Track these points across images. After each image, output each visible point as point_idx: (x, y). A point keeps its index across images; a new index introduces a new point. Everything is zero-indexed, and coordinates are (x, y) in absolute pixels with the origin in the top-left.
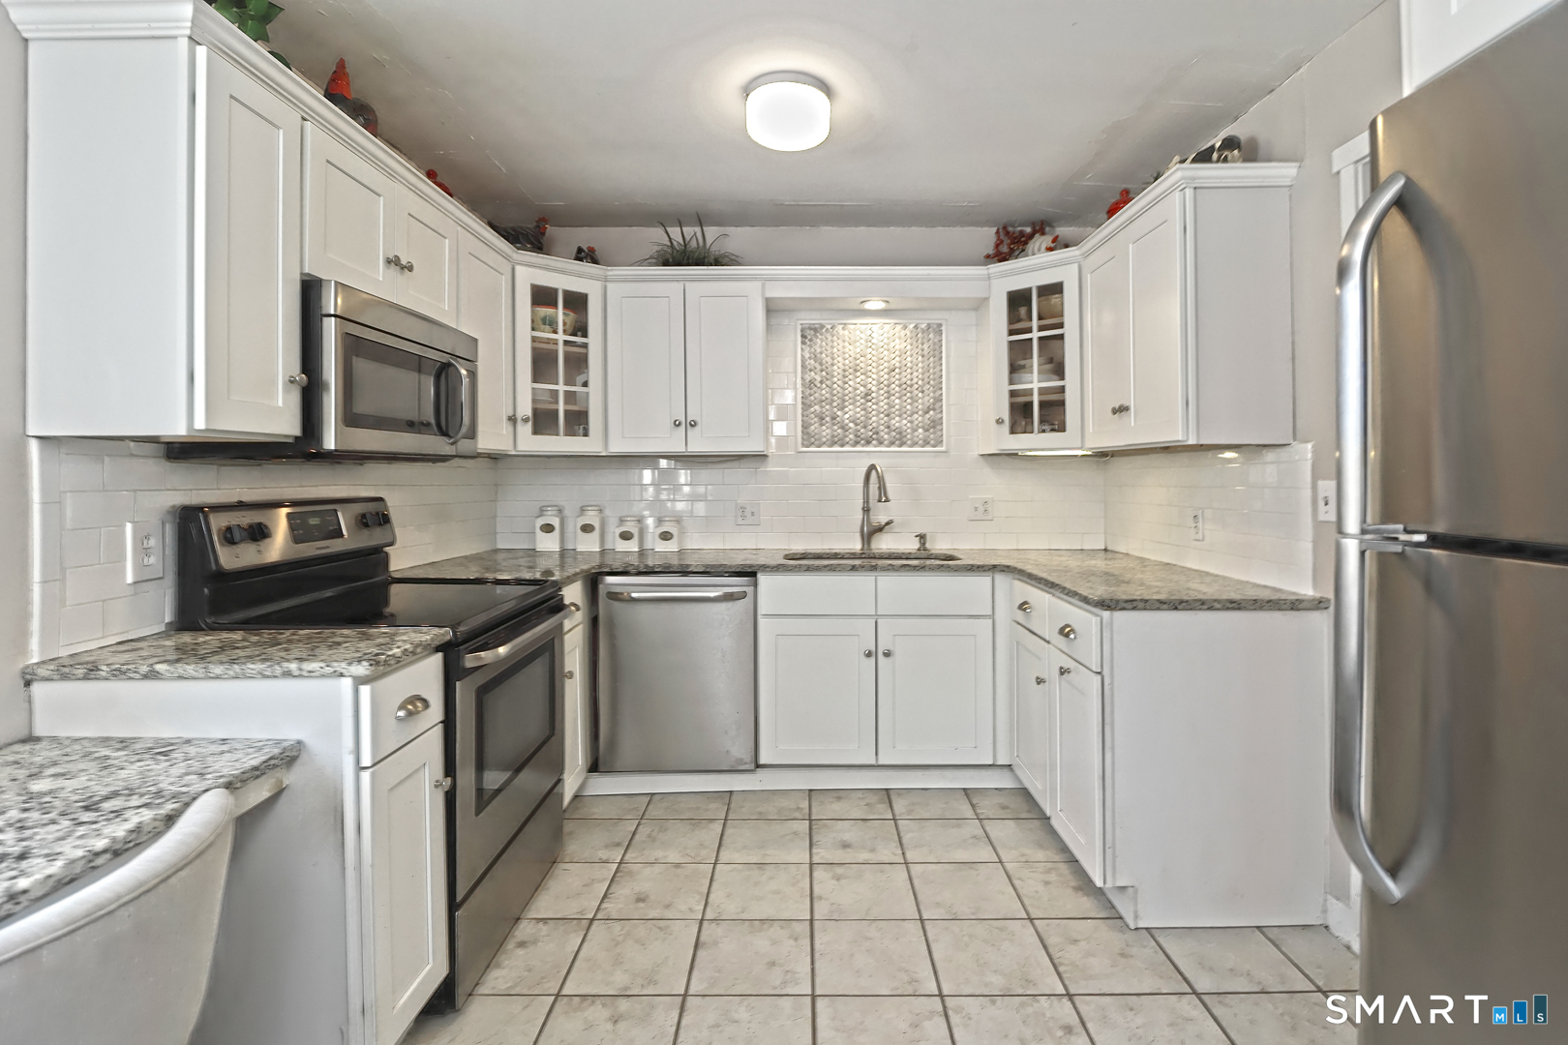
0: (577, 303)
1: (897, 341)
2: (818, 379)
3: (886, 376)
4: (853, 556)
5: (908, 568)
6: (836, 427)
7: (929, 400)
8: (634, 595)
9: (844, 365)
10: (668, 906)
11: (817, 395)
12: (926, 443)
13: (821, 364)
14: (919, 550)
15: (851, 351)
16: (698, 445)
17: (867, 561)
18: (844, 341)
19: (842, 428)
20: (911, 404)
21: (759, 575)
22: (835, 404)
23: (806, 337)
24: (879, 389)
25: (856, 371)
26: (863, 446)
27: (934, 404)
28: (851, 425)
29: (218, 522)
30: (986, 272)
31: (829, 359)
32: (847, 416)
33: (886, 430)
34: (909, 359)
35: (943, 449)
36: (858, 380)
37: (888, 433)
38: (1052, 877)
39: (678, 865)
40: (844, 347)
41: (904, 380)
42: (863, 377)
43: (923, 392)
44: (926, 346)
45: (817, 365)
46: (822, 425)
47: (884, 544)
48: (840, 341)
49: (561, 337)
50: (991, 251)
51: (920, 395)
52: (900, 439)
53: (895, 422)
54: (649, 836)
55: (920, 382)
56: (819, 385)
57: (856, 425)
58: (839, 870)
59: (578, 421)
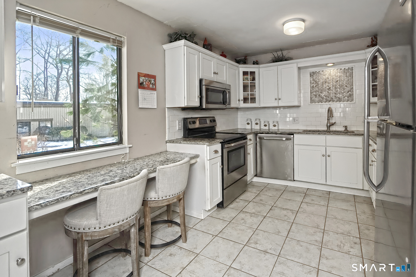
0: (253, 73)
1: (338, 73)
2: (315, 86)
3: (335, 83)
4: (324, 131)
5: (335, 134)
6: (320, 98)
7: (348, 89)
8: (265, 138)
9: (322, 81)
10: (266, 202)
11: (314, 90)
12: (348, 101)
13: (315, 82)
14: (345, 130)
15: (325, 77)
16: (281, 104)
18: (322, 75)
19: (322, 98)
20: (343, 90)
21: (294, 134)
22: (319, 92)
23: (311, 75)
24: (333, 87)
25: (326, 82)
26: (328, 102)
27: (350, 90)
28: (324, 97)
29: (189, 120)
31: (318, 80)
32: (323, 95)
33: (335, 98)
34: (342, 78)
35: (354, 102)
36: (327, 85)
37: (336, 99)
40: (322, 77)
41: (341, 84)
42: (328, 84)
43: (347, 87)
44: (348, 74)
45: (314, 82)
46: (316, 97)
47: (333, 128)
48: (321, 75)
49: (249, 82)
50: (370, 44)
51: (346, 87)
52: (339, 100)
53: (338, 95)
54: (266, 190)
55: (346, 84)
56: (315, 87)
57: (326, 97)
58: (309, 204)
59: (253, 100)
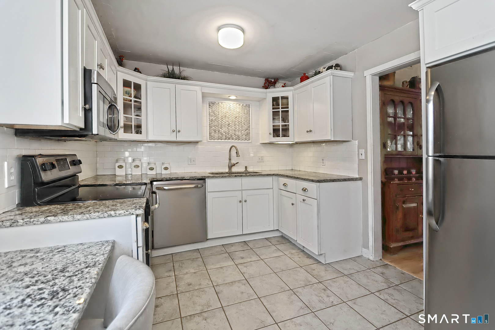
0: (138, 87)
1: (237, 109)
2: (214, 119)
3: (234, 119)
5: (251, 176)
6: (219, 134)
7: (246, 127)
8: (165, 188)
9: (222, 115)
10: (200, 285)
11: (214, 124)
12: (246, 139)
13: (215, 114)
14: (245, 171)
15: (224, 111)
17: (230, 174)
18: (222, 108)
19: (221, 134)
20: (241, 128)
21: (206, 180)
22: (219, 127)
23: (210, 106)
24: (232, 123)
25: (225, 117)
26: (228, 140)
27: (248, 128)
28: (224, 133)
30: (266, 91)
31: (217, 113)
32: (223, 131)
33: (234, 135)
34: (241, 114)
35: (250, 141)
36: (226, 120)
37: (235, 136)
38: (300, 256)
39: (195, 273)
40: (222, 109)
41: (239, 120)
42: (227, 119)
43: (245, 124)
44: (245, 111)
45: (214, 114)
46: (215, 133)
47: (234, 169)
48: (221, 108)
49: (133, 99)
50: (263, 85)
51: (244, 125)
52: (238, 138)
53: (237, 133)
54: (179, 266)
55: (244, 122)
56: (214, 121)
57: (225, 133)
58: (245, 265)
59: (138, 129)
